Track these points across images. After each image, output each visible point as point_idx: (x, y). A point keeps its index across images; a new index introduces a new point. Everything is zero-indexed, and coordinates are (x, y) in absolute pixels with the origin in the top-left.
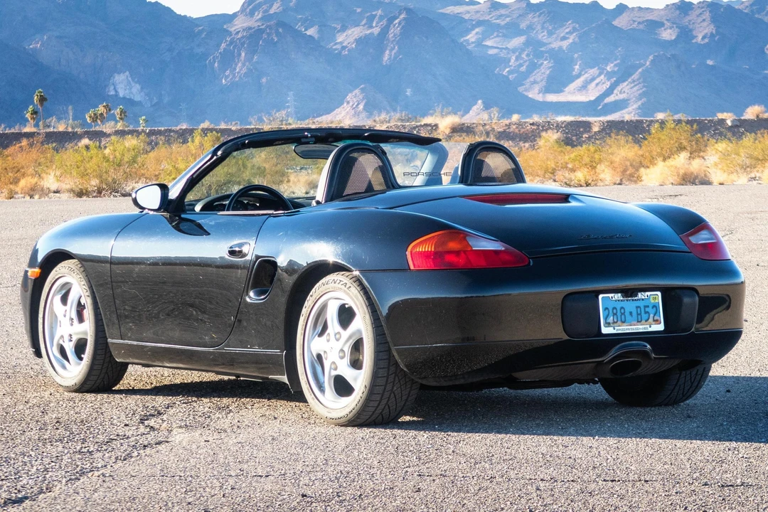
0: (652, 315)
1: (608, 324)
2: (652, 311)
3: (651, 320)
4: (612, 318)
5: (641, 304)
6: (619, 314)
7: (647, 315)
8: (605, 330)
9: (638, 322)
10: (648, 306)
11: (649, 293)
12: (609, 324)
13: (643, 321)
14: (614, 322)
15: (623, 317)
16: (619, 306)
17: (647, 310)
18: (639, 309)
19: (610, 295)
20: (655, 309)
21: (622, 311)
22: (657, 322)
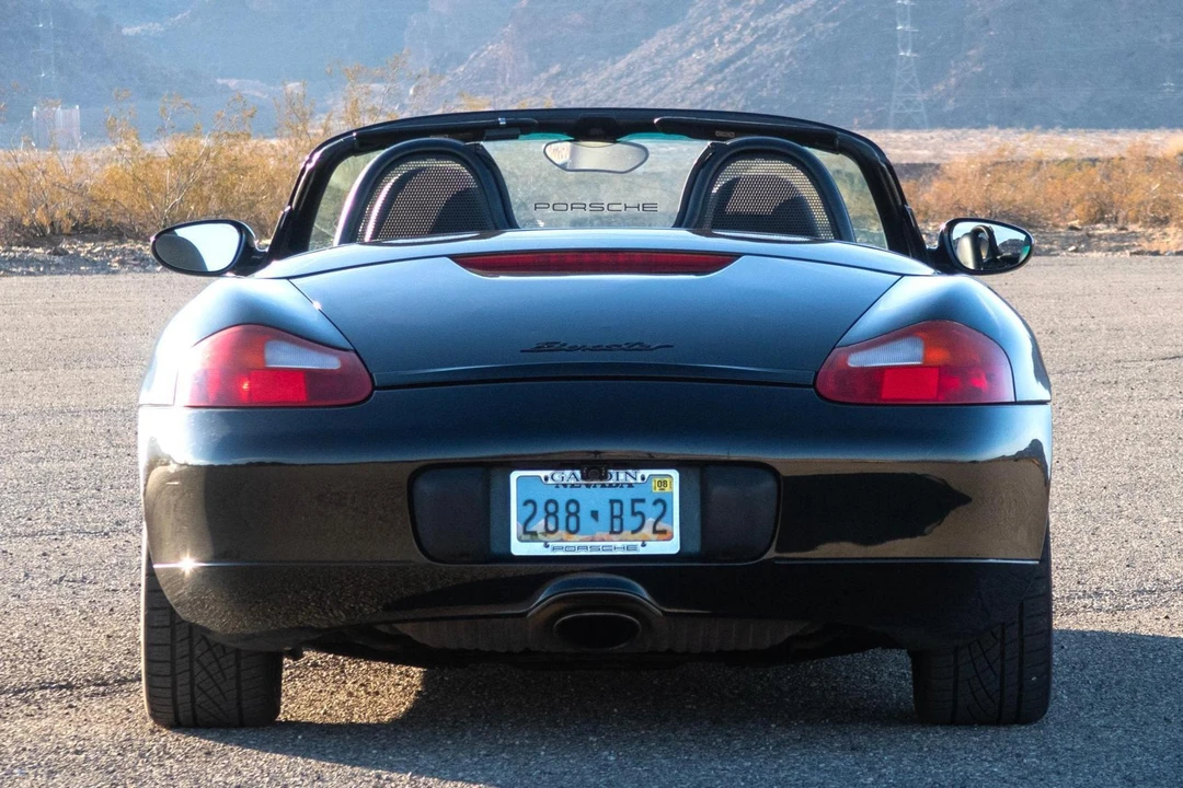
0: (650, 521)
1: (529, 535)
2: (652, 513)
3: (647, 530)
4: (542, 522)
5: (625, 495)
6: (562, 515)
7: (639, 518)
8: (519, 548)
9: (612, 532)
10: (643, 501)
11: (647, 473)
12: (534, 534)
13: (627, 533)
14: (547, 531)
15: (573, 520)
16: (562, 497)
17: (638, 507)
18: (617, 506)
19: (542, 474)
20: (660, 507)
21: (573, 508)
22: (663, 534)
